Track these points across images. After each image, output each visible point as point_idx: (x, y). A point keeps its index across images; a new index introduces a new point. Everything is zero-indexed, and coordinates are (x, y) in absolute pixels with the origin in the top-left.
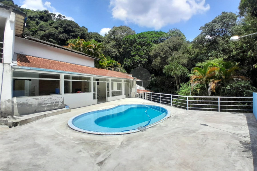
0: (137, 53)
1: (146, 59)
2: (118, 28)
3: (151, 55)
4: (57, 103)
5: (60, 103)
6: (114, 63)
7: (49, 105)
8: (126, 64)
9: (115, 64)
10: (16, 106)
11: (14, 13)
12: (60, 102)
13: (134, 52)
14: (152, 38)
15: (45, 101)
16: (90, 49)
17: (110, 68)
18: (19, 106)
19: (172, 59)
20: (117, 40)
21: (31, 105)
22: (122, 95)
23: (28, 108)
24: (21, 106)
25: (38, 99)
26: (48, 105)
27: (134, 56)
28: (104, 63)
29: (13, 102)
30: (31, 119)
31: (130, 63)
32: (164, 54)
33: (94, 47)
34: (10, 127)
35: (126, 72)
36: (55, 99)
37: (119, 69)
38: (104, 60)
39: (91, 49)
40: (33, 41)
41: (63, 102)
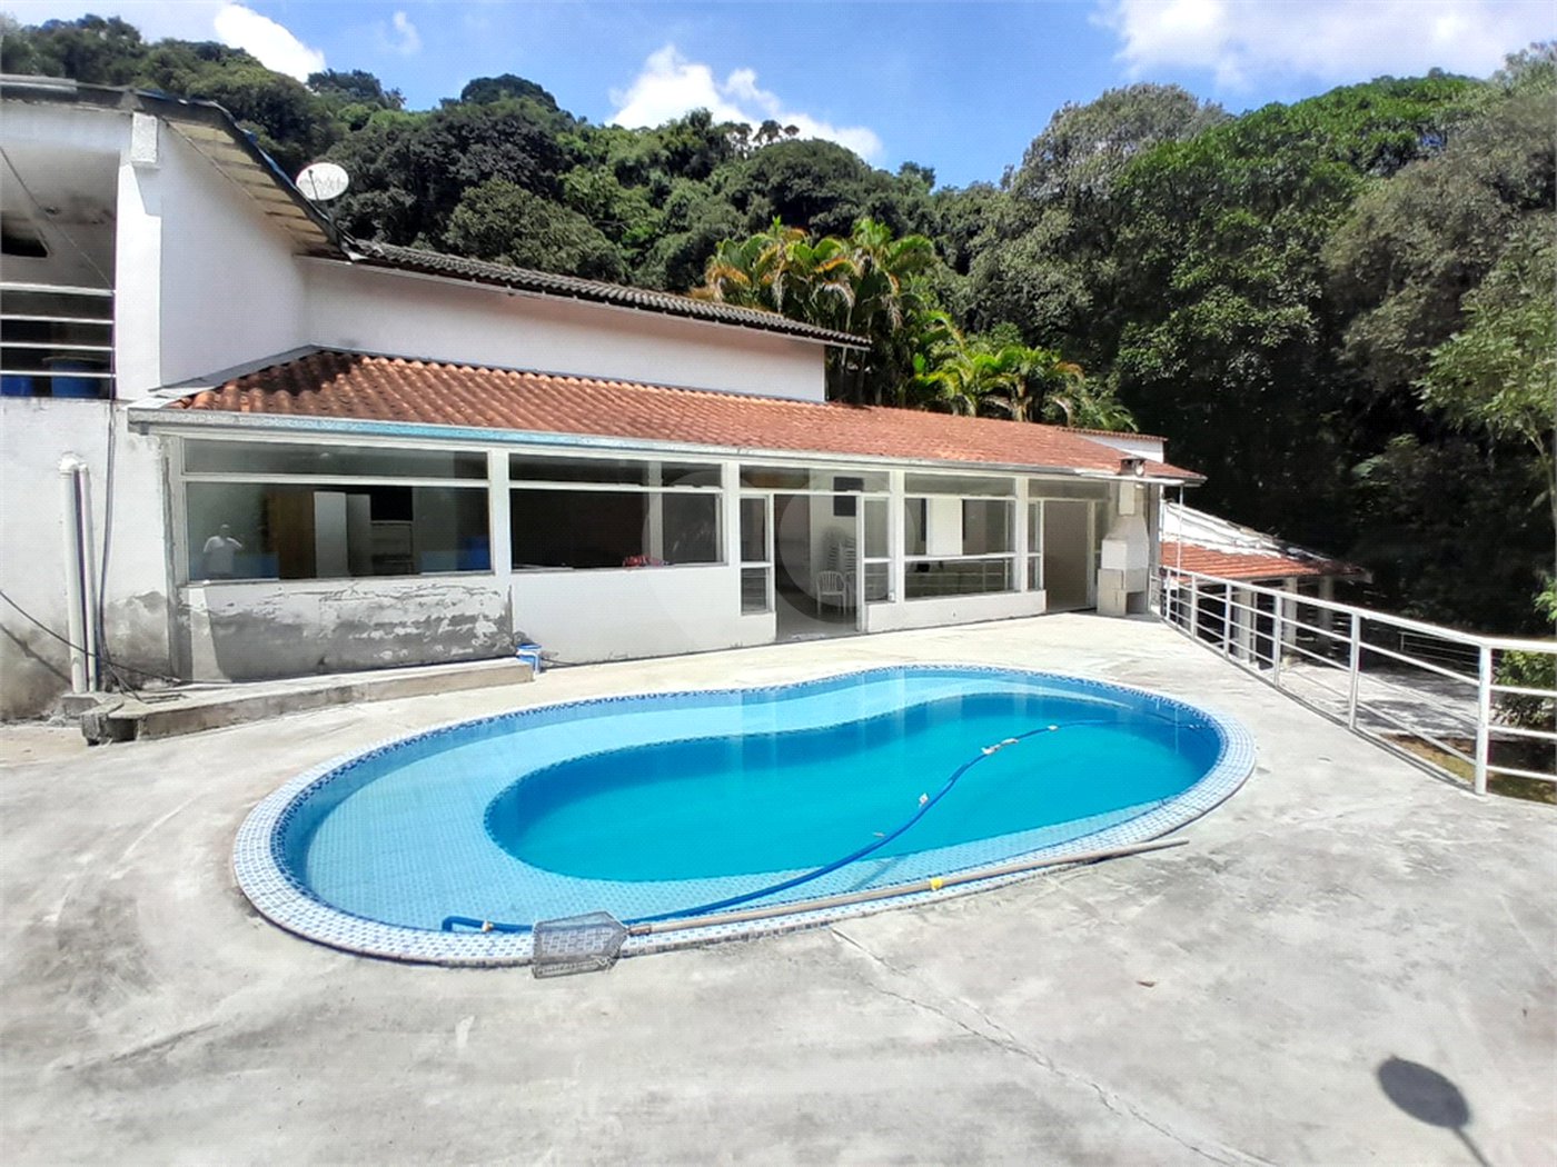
0: (1227, 267)
1: (1300, 307)
2: (1088, 110)
3: (1334, 263)
4: (466, 627)
5: (483, 628)
6: (1025, 369)
7: (406, 635)
8: (1131, 367)
9: (1040, 370)
10: (207, 631)
11: (153, 117)
12: (486, 618)
13: (1195, 264)
14: (1361, 132)
15: (381, 607)
16: (829, 287)
17: (1001, 402)
18: (221, 632)
19: (1512, 277)
20: (1082, 203)
21: (295, 629)
22: (1011, 589)
23: (279, 642)
24: (232, 630)
25: (337, 596)
26: (400, 631)
27: (1196, 293)
28: (950, 371)
29: (179, 609)
30: (232, 710)
31: (1160, 353)
32: (1452, 248)
33: (858, 270)
34: (93, 743)
35: (1129, 421)
36: (448, 600)
37: (1066, 405)
38: (952, 349)
39: (837, 286)
40: (397, 271)
41: (504, 622)
